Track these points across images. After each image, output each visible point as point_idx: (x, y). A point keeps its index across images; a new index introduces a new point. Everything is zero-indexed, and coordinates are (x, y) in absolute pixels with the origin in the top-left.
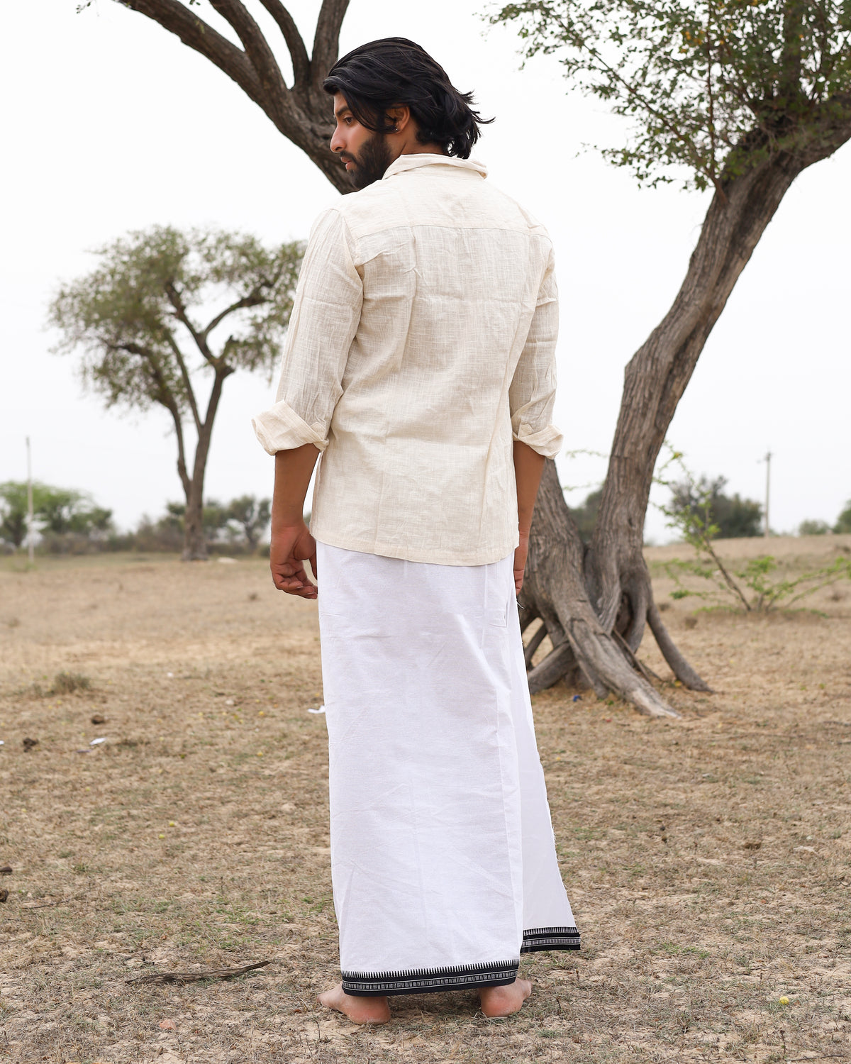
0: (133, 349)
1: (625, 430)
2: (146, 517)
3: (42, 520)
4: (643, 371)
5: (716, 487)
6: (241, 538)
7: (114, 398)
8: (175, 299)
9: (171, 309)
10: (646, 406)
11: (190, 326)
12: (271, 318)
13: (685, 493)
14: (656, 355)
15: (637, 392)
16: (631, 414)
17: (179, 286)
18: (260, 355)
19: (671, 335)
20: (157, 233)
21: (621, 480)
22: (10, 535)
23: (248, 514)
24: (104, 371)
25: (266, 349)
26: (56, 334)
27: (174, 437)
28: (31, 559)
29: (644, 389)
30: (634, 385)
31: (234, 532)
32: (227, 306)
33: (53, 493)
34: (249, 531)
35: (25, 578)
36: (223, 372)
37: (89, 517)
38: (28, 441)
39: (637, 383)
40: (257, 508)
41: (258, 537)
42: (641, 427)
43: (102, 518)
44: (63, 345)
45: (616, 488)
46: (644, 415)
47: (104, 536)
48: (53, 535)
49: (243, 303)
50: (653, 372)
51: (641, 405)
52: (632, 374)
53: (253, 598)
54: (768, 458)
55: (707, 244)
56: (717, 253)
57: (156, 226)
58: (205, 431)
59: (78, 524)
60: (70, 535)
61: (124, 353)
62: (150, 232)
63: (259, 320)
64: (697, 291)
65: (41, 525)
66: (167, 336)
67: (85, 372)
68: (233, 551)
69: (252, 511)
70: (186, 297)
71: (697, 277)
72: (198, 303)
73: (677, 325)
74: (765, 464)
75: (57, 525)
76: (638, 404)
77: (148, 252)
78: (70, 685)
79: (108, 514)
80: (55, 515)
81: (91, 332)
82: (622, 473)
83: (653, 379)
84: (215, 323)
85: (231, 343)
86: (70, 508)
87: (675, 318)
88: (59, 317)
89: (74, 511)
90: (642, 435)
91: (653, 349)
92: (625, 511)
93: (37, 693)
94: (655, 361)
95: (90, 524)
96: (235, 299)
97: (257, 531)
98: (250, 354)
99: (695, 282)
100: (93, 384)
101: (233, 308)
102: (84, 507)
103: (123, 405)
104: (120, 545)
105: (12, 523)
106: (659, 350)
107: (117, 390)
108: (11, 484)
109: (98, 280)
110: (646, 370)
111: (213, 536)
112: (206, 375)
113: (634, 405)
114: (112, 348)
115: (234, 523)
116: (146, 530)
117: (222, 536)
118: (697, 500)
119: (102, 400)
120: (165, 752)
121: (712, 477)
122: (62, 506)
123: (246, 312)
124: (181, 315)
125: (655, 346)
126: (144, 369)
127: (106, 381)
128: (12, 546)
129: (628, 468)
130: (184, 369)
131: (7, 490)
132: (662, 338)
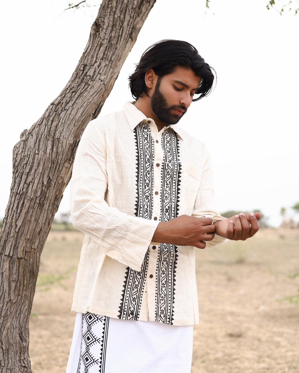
1: (19, 224)
4: (41, 152)
10: (43, 194)
14: (57, 135)
15: (34, 179)
16: (27, 204)
19: (73, 113)
21: (13, 285)
29: (43, 174)
30: (30, 170)
39: (34, 168)
42: (37, 220)
45: (7, 296)
46: (41, 205)
50: (54, 155)
51: (39, 194)
52: (29, 156)
55: (115, 13)
56: (125, 24)
64: (103, 64)
71: (102, 49)
73: (80, 101)
76: (36, 192)
82: (15, 277)
83: (53, 162)
87: (78, 93)
90: (38, 230)
91: (53, 129)
92: (16, 324)
94: (55, 141)
99: (101, 55)
106: (60, 129)
110: (45, 152)
113: (30, 194)
125: (55, 124)
129: (21, 270)
132: (62, 115)
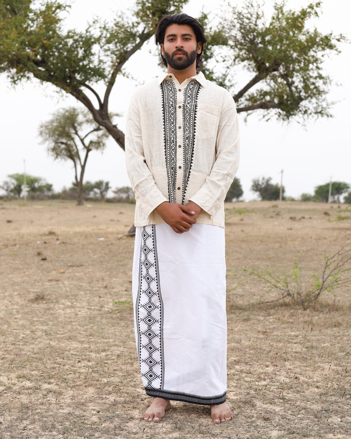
0: (62, 143)
2: (65, 187)
3: (28, 187)
5: (268, 181)
6: (98, 195)
7: (57, 157)
8: (75, 128)
9: (73, 131)
11: (79, 137)
12: (103, 135)
13: (257, 183)
17: (76, 125)
18: (99, 146)
20: (70, 109)
22: (16, 192)
23: (101, 186)
24: (54, 149)
25: (101, 144)
26: (40, 139)
27: (74, 169)
28: (25, 201)
31: (96, 193)
32: (89, 131)
33: (32, 178)
34: (101, 193)
35: (23, 208)
36: (88, 150)
37: (44, 186)
38: (24, 161)
40: (104, 185)
41: (105, 195)
43: (49, 187)
44: (42, 142)
47: (50, 194)
48: (32, 193)
49: (95, 130)
53: (94, 217)
54: (282, 172)
57: (70, 107)
58: (83, 167)
59: (40, 189)
60: (38, 193)
61: (60, 144)
62: (68, 108)
63: (99, 136)
65: (27, 189)
66: (73, 139)
67: (48, 150)
68: (95, 200)
69: (102, 185)
70: (78, 128)
72: (82, 130)
74: (281, 174)
75: (33, 189)
77: (67, 114)
78: (51, 233)
79: (51, 186)
80: (33, 186)
81: (50, 138)
84: (86, 136)
85: (91, 142)
86: (38, 183)
88: (41, 133)
89: (40, 184)
93: (45, 235)
95: (45, 189)
96: (92, 129)
97: (104, 193)
98: (97, 145)
100: (51, 153)
101: (92, 132)
102: (43, 183)
103: (59, 159)
104: (55, 197)
105: (17, 188)
107: (57, 155)
108: (17, 174)
109: (52, 122)
111: (89, 194)
112: (84, 151)
114: (56, 143)
115: (96, 190)
116: (65, 192)
117: (92, 195)
118: (261, 186)
119: (53, 158)
120: (70, 244)
121: (267, 177)
122: (35, 182)
123: (96, 133)
124: (76, 133)
126: (66, 149)
127: (55, 153)
128: (17, 196)
130: (77, 150)
131: (16, 176)
